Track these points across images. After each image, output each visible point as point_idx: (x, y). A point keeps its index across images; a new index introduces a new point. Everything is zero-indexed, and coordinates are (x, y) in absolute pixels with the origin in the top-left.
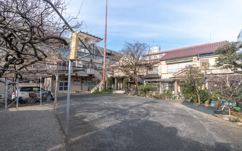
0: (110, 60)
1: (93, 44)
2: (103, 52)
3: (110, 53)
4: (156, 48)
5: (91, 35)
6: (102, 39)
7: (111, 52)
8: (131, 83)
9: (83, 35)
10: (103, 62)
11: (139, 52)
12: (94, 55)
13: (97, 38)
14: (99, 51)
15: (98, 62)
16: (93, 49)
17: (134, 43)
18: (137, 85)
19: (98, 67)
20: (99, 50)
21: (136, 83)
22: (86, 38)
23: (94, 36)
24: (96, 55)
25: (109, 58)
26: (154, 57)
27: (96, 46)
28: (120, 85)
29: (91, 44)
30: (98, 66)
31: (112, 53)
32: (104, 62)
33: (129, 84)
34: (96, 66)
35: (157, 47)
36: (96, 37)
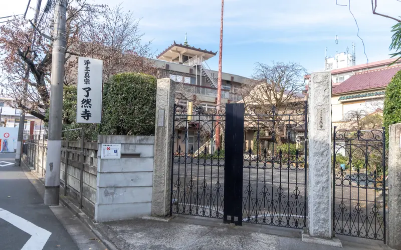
0: (230, 93)
1: (198, 66)
2: (216, 80)
3: (229, 79)
4: (342, 56)
5: (193, 49)
6: (215, 54)
7: (232, 78)
8: (269, 140)
9: (180, 49)
10: (216, 99)
11: (285, 80)
12: (198, 86)
13: (205, 51)
14: (208, 78)
15: (206, 99)
16: (199, 76)
17: (273, 66)
18: (280, 143)
19: (206, 110)
20: (209, 76)
21: (277, 139)
22: (185, 53)
23: (199, 50)
24: (203, 87)
25: (228, 91)
26: (337, 80)
27: (202, 69)
28: (250, 144)
29: (195, 66)
30: (206, 107)
31: (235, 80)
32: (218, 99)
33: (266, 142)
34: (203, 106)
35: (346, 56)
36: (202, 51)
